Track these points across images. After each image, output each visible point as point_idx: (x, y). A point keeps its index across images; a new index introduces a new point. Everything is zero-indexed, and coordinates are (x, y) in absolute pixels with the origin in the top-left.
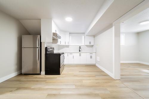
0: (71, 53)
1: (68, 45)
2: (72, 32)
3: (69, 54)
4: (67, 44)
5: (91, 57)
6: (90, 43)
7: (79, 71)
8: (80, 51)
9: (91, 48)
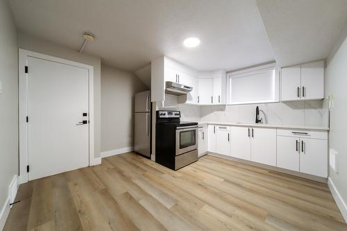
0: (223, 126)
1: (218, 103)
2: (233, 69)
3: (217, 127)
4: (216, 102)
5: (300, 147)
6: (301, 91)
7: (226, 180)
8: (257, 121)
9: (313, 111)
